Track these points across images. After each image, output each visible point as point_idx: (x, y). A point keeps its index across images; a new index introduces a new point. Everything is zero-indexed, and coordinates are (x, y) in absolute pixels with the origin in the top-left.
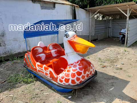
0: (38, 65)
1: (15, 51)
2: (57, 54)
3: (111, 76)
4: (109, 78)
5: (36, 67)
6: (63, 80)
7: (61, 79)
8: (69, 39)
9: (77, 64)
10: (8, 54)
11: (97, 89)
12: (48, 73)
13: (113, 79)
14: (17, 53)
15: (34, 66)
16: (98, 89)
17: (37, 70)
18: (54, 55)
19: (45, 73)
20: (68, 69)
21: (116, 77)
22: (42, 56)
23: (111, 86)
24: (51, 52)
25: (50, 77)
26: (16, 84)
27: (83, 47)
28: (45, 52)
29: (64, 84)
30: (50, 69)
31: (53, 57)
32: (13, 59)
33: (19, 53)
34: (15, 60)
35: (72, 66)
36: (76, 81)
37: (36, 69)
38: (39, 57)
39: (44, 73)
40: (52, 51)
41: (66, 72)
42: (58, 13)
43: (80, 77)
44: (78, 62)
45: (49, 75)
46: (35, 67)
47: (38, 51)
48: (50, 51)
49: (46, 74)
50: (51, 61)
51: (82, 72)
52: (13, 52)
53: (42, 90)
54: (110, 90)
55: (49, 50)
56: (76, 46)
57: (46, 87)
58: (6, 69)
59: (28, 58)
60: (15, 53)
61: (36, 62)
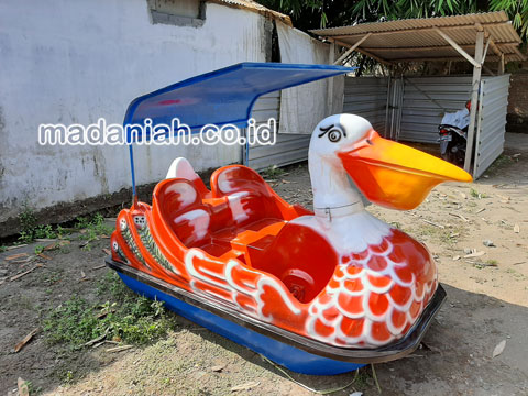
0: (196, 261)
1: (42, 200)
2: (248, 210)
3: (470, 294)
4: (470, 304)
5: (182, 268)
6: (336, 323)
7: (324, 320)
8: (343, 146)
9: (385, 254)
10: (14, 213)
11: (449, 354)
12: (256, 294)
13: (483, 305)
14: (51, 209)
15: (171, 264)
16: (448, 350)
17: (192, 282)
18: (240, 214)
19: (234, 295)
20: (347, 276)
21: (491, 298)
22: (196, 219)
23: (494, 337)
24: (228, 202)
25: (265, 312)
26: (89, 347)
27: (413, 181)
28: (204, 201)
29: (338, 340)
30: (267, 279)
31: (235, 222)
32: (34, 232)
33: (60, 205)
34: (45, 236)
35: (364, 262)
36: (390, 326)
37: (183, 280)
38: (186, 222)
39: (228, 296)
40: (230, 198)
41: (342, 289)
42: (214, 41)
43: (405, 308)
44: (384, 247)
45: (261, 304)
46: (176, 271)
47: (179, 199)
48: (224, 198)
49: (244, 300)
50: (235, 241)
51: (411, 285)
52: (34, 201)
53: (220, 371)
54: (495, 353)
55: (220, 194)
56: (382, 176)
57: (232, 355)
58: (19, 279)
59: (139, 228)
60: (44, 206)
61: (181, 248)
